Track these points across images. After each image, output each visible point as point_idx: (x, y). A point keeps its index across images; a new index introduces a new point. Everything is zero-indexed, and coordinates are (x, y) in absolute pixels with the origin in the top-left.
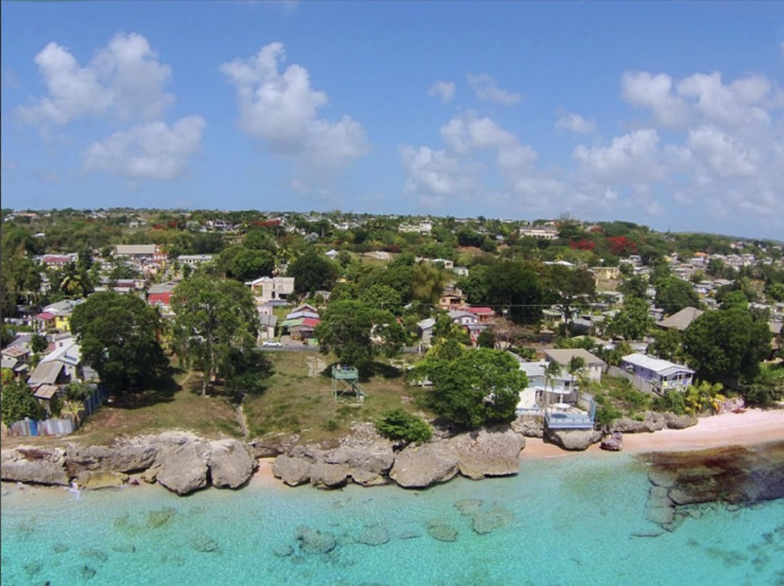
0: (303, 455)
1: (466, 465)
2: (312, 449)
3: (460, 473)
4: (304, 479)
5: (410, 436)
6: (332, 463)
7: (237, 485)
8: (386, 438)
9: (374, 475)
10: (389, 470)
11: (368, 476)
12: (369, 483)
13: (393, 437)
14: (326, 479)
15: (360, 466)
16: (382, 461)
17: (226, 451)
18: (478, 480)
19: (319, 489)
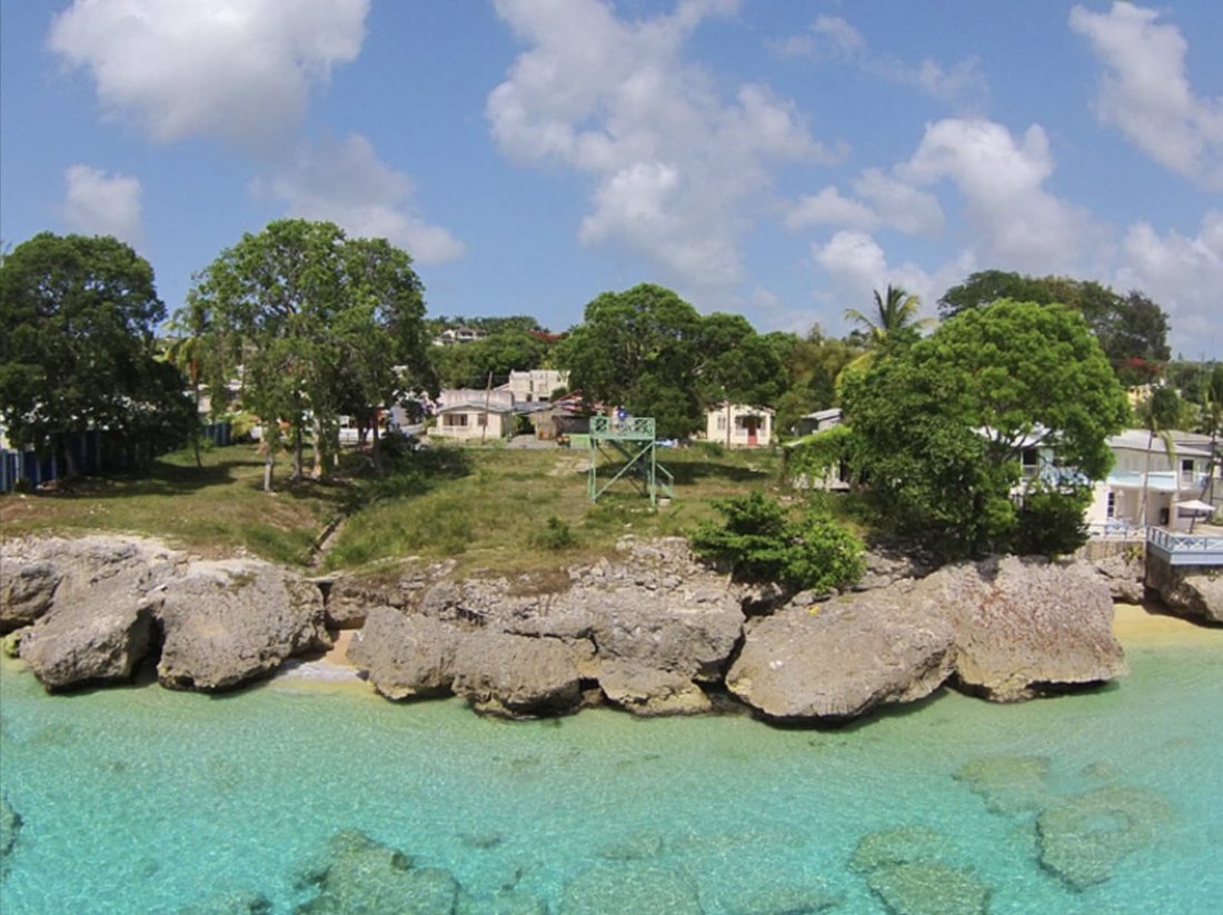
0: (452, 612)
1: (975, 650)
2: (480, 593)
3: (954, 682)
4: (434, 683)
5: (797, 567)
6: (536, 635)
7: (215, 680)
8: (721, 572)
9: (675, 678)
10: (725, 665)
11: (649, 680)
12: (657, 705)
13: (744, 571)
14: (504, 682)
15: (631, 651)
16: (703, 634)
17: (220, 585)
18: (1009, 702)
19: (481, 714)
